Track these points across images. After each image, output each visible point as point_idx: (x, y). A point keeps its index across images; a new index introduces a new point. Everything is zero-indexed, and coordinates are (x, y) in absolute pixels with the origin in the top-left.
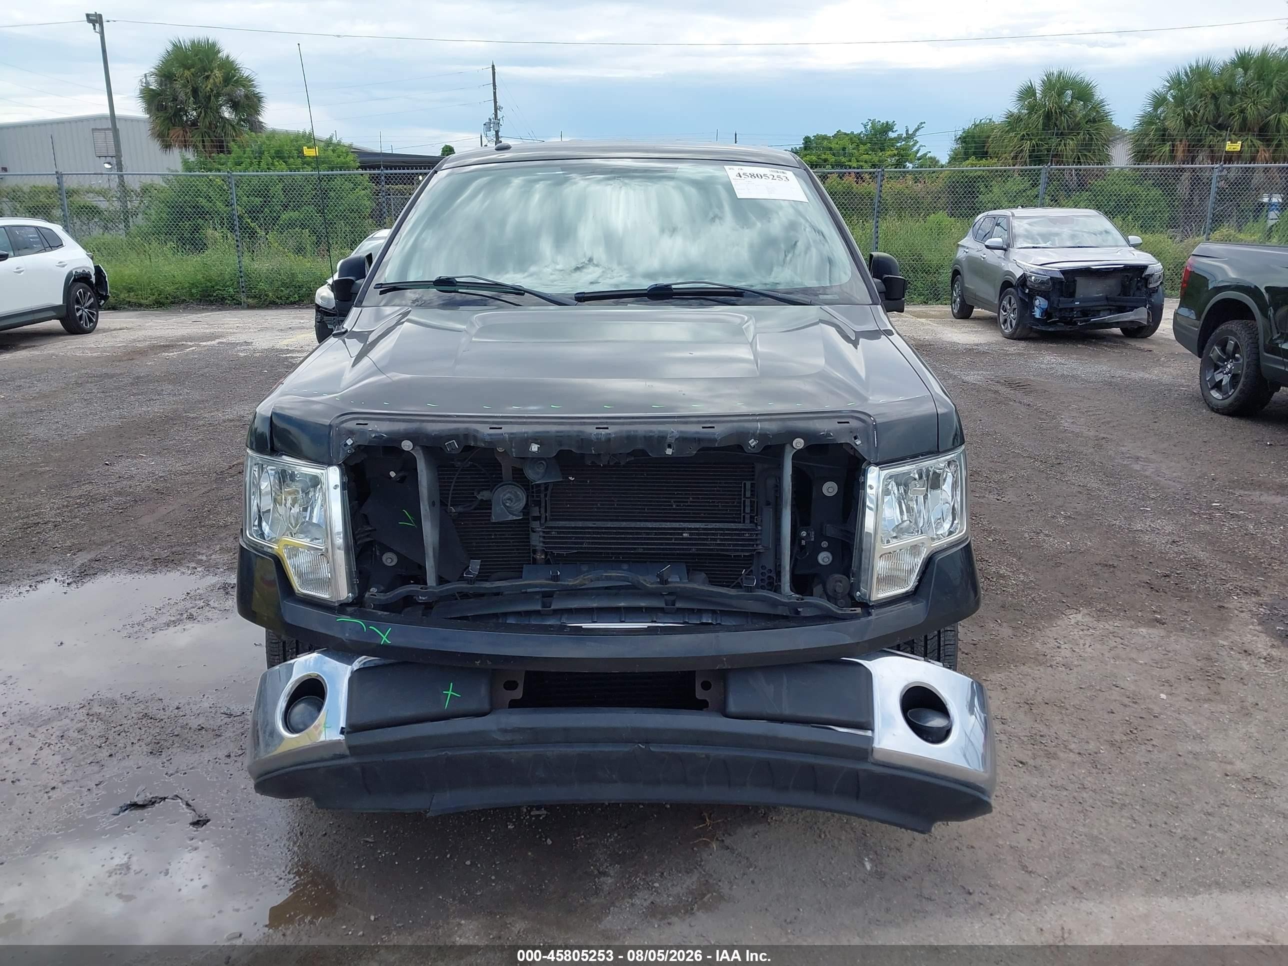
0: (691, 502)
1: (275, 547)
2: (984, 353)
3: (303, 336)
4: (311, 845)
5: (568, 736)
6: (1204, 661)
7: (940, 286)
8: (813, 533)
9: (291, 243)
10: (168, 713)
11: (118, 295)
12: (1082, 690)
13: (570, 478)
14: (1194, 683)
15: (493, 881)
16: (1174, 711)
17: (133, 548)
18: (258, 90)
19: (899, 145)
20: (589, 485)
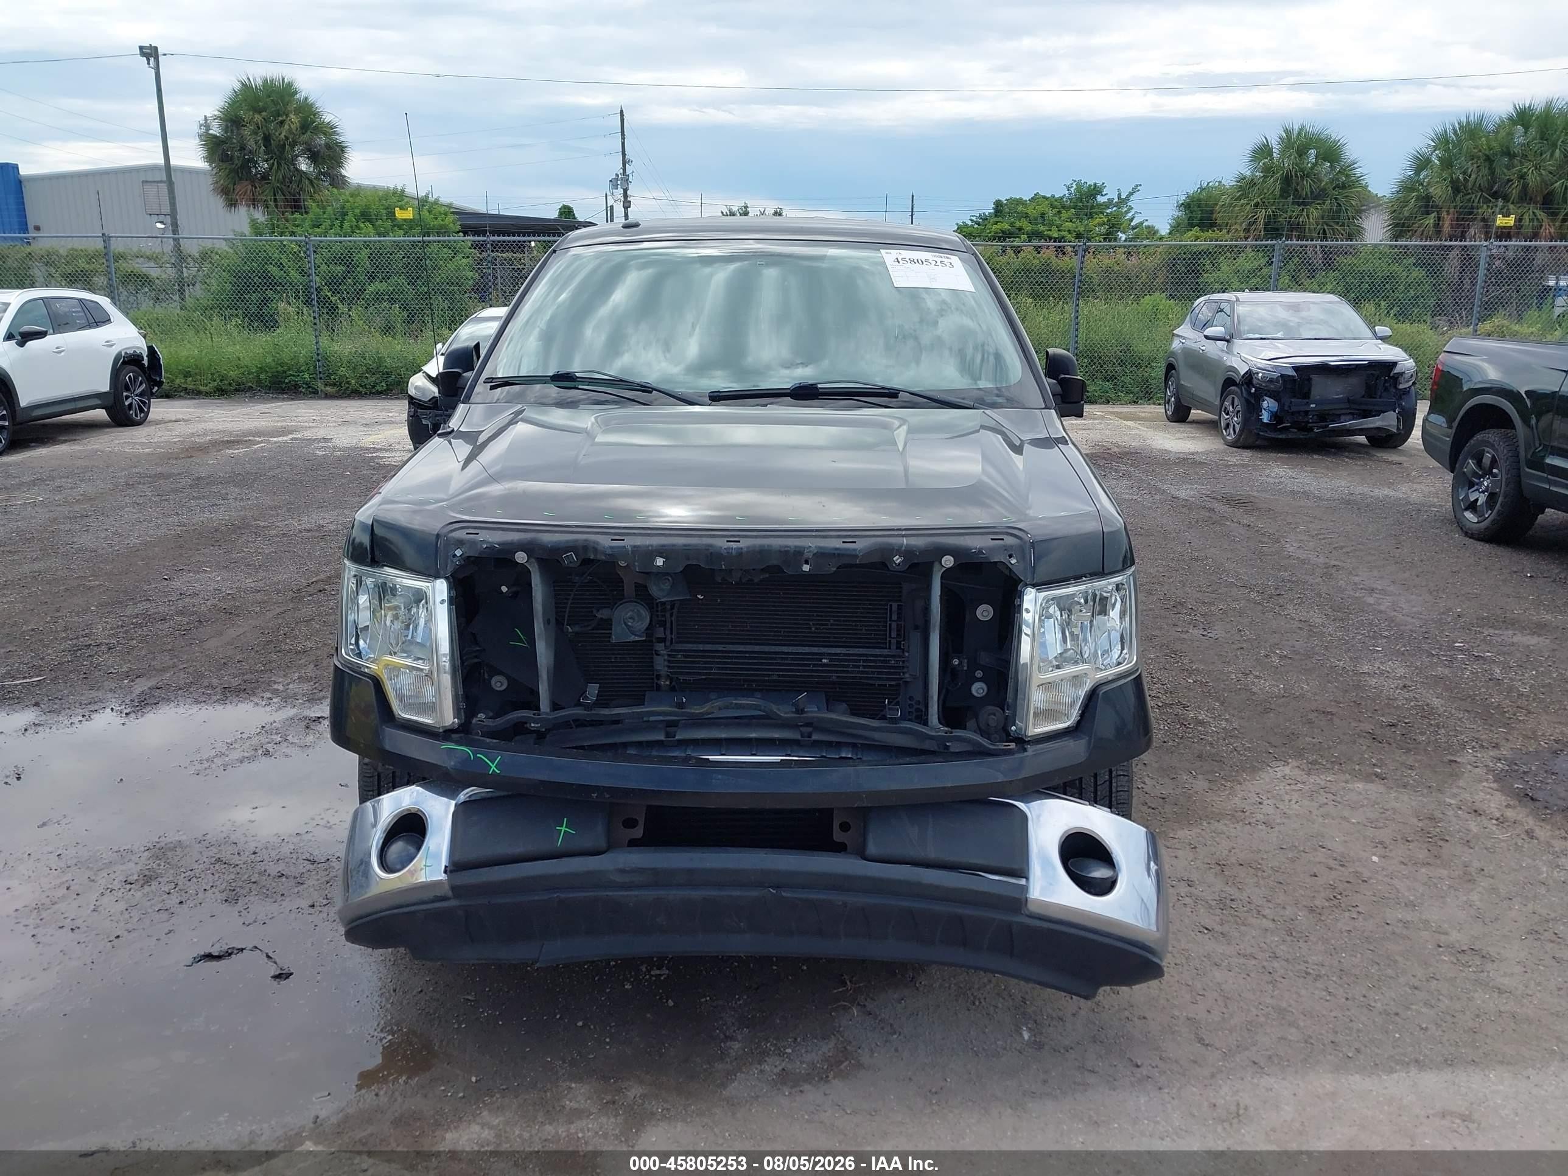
0: (832, 625)
1: (374, 666)
2: (1201, 463)
3: (392, 432)
4: (405, 1002)
5: (692, 878)
6: (1426, 821)
7: (1153, 382)
8: (966, 661)
9: (379, 320)
10: (244, 858)
11: (173, 381)
12: (1283, 851)
13: (699, 596)
14: (1412, 846)
15: (608, 1043)
16: (1386, 876)
17: (199, 676)
18: (342, 139)
19: (1109, 211)
20: (719, 605)
